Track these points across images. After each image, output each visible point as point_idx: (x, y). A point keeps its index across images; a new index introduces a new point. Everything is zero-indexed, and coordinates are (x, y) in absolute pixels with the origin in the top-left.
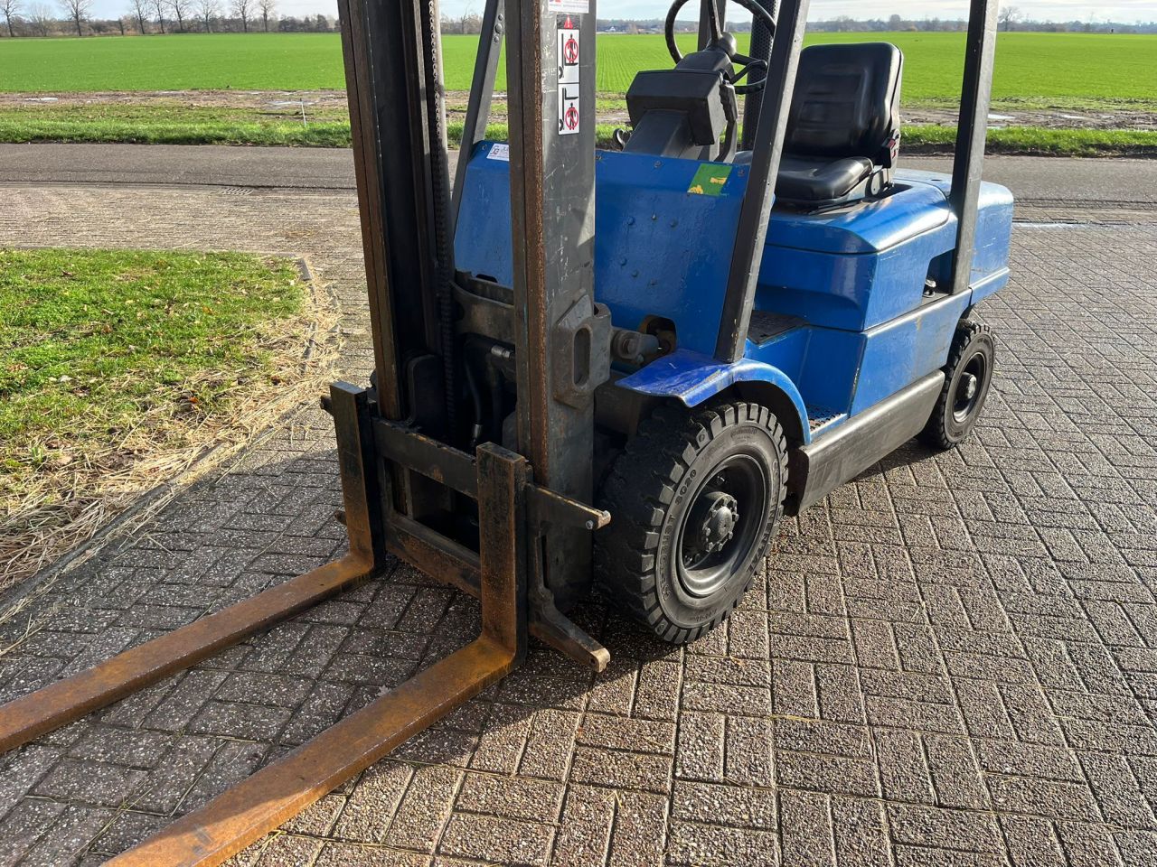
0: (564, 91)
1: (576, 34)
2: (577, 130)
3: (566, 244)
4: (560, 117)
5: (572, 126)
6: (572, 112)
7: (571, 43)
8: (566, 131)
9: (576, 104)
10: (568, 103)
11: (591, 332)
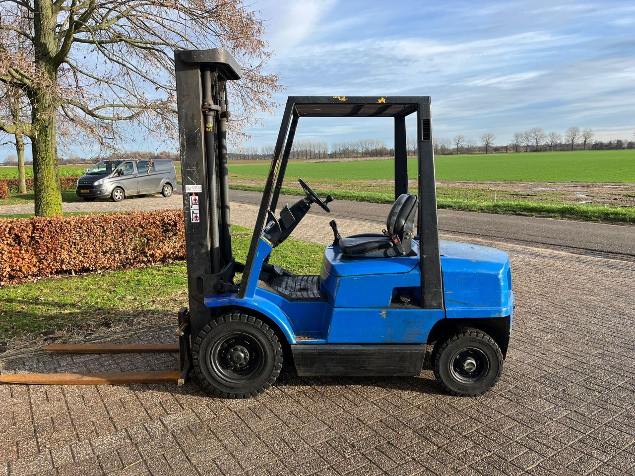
0: (193, 212)
1: (197, 198)
2: (199, 221)
3: (196, 252)
4: (192, 218)
5: (197, 220)
6: (196, 217)
7: (195, 200)
8: (194, 221)
9: (198, 215)
10: (194, 215)
11: (204, 279)
